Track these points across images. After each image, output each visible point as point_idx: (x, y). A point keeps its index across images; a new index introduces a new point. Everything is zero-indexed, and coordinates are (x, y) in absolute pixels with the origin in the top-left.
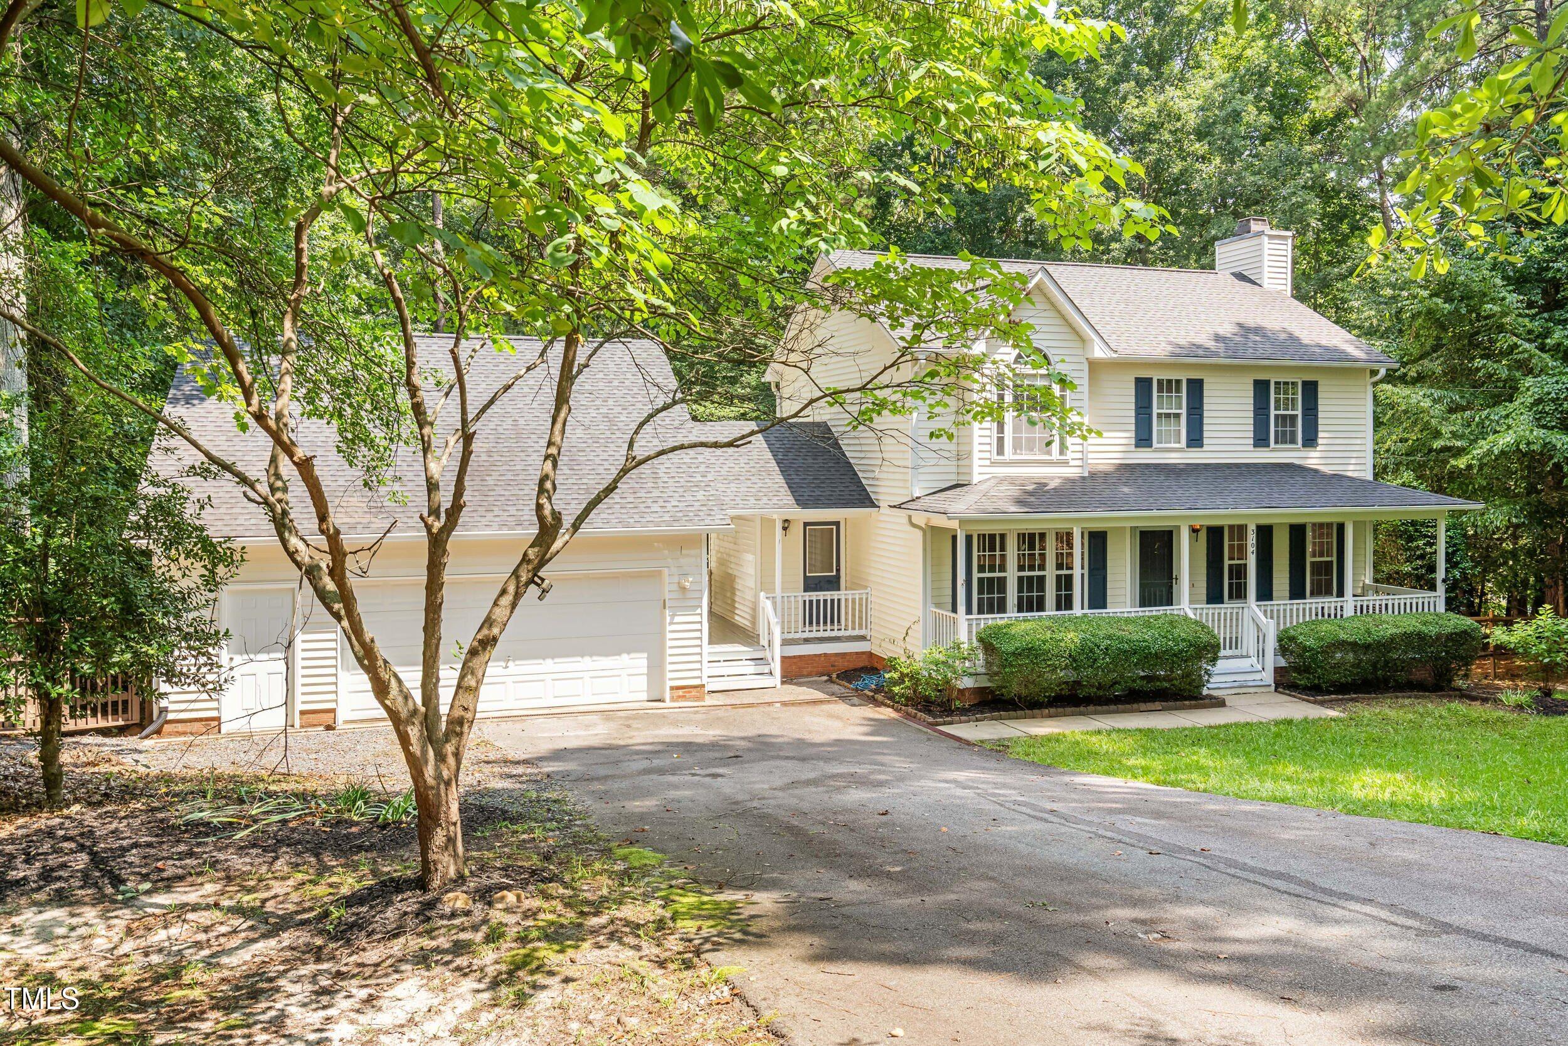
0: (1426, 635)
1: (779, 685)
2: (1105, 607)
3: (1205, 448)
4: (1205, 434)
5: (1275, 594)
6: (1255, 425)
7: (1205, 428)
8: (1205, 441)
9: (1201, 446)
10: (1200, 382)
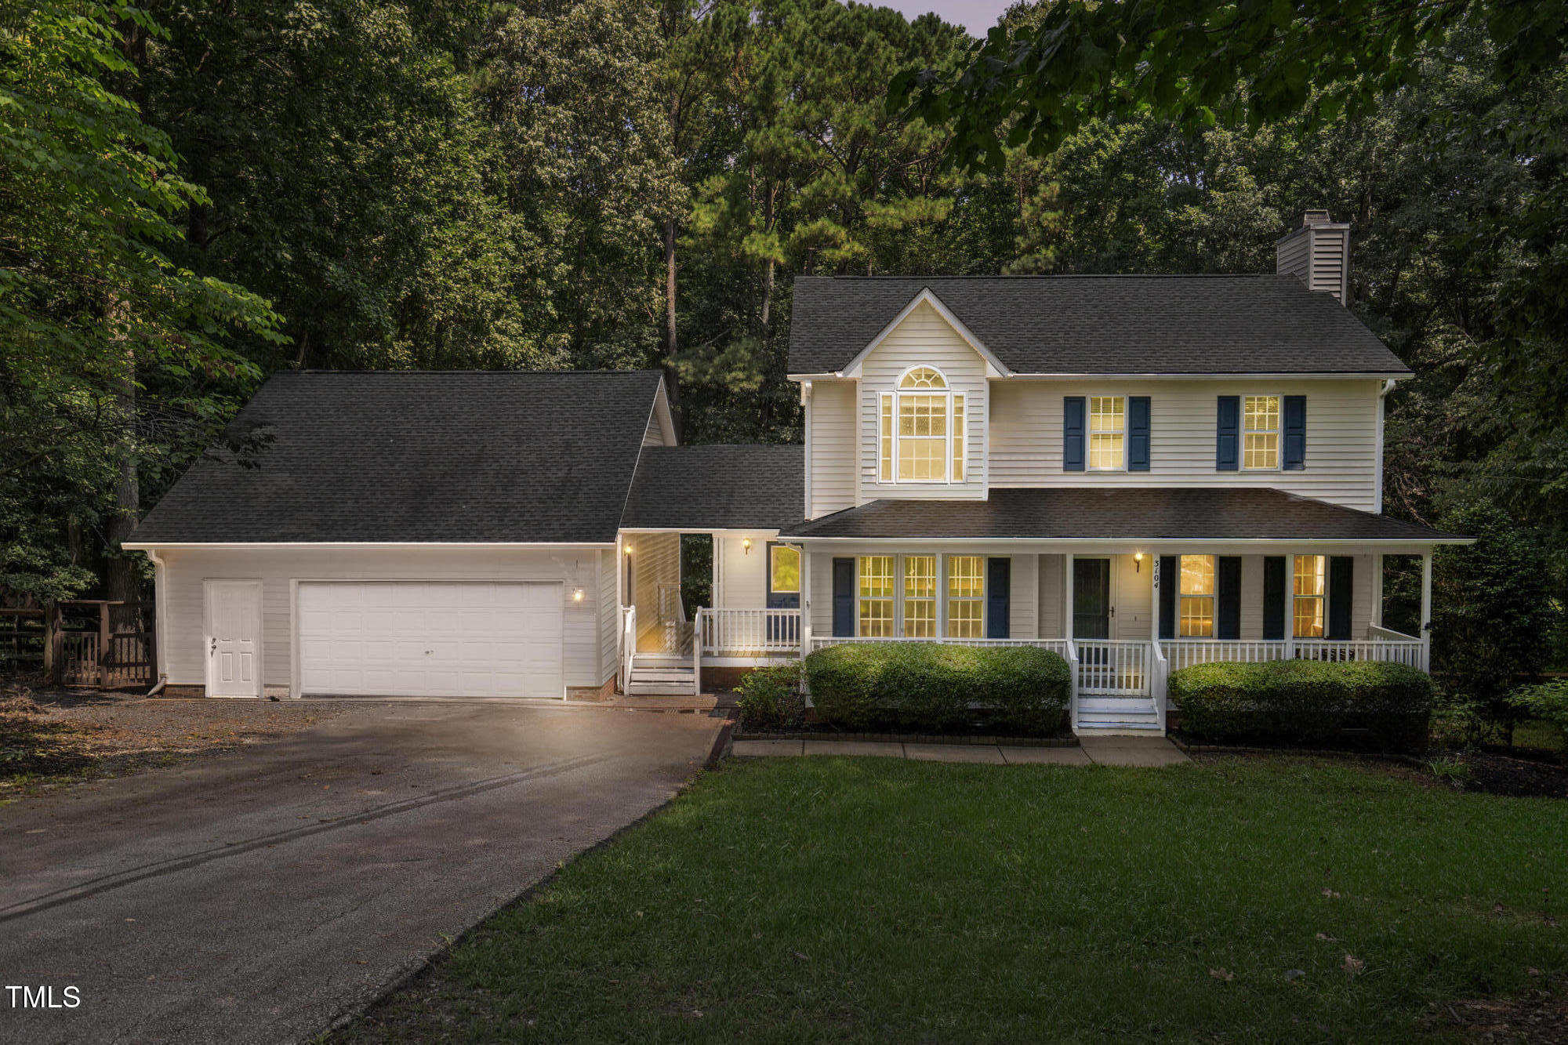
0: (1342, 687)
1: (698, 693)
2: (1007, 636)
3: (1152, 472)
4: (1152, 457)
5: (1242, 633)
6: (1219, 446)
7: (1152, 450)
8: (1152, 464)
9: (1148, 469)
10: (1146, 401)
